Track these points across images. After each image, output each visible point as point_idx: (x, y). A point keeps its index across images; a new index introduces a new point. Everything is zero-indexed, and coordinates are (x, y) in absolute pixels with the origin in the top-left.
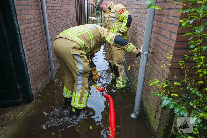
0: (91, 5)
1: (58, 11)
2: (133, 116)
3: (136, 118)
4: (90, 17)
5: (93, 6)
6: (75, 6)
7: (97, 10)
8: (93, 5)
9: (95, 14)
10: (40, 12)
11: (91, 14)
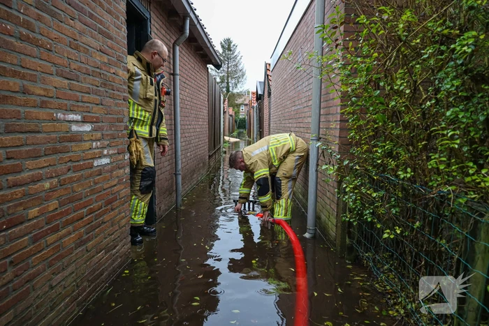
0: (227, 116)
1: (188, 107)
2: (307, 235)
3: (312, 237)
4: (227, 138)
5: (231, 118)
6: (207, 106)
7: (239, 128)
8: (231, 116)
9: (235, 134)
10: (171, 102)
11: (227, 133)
